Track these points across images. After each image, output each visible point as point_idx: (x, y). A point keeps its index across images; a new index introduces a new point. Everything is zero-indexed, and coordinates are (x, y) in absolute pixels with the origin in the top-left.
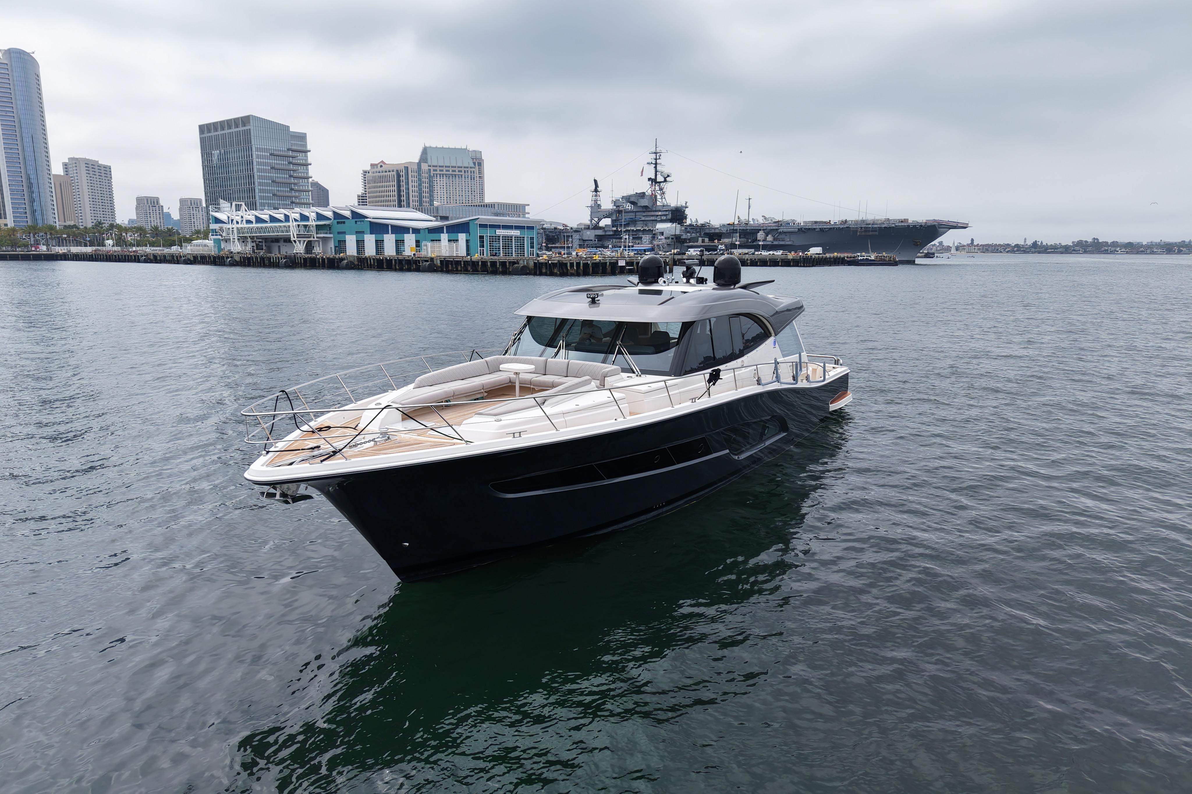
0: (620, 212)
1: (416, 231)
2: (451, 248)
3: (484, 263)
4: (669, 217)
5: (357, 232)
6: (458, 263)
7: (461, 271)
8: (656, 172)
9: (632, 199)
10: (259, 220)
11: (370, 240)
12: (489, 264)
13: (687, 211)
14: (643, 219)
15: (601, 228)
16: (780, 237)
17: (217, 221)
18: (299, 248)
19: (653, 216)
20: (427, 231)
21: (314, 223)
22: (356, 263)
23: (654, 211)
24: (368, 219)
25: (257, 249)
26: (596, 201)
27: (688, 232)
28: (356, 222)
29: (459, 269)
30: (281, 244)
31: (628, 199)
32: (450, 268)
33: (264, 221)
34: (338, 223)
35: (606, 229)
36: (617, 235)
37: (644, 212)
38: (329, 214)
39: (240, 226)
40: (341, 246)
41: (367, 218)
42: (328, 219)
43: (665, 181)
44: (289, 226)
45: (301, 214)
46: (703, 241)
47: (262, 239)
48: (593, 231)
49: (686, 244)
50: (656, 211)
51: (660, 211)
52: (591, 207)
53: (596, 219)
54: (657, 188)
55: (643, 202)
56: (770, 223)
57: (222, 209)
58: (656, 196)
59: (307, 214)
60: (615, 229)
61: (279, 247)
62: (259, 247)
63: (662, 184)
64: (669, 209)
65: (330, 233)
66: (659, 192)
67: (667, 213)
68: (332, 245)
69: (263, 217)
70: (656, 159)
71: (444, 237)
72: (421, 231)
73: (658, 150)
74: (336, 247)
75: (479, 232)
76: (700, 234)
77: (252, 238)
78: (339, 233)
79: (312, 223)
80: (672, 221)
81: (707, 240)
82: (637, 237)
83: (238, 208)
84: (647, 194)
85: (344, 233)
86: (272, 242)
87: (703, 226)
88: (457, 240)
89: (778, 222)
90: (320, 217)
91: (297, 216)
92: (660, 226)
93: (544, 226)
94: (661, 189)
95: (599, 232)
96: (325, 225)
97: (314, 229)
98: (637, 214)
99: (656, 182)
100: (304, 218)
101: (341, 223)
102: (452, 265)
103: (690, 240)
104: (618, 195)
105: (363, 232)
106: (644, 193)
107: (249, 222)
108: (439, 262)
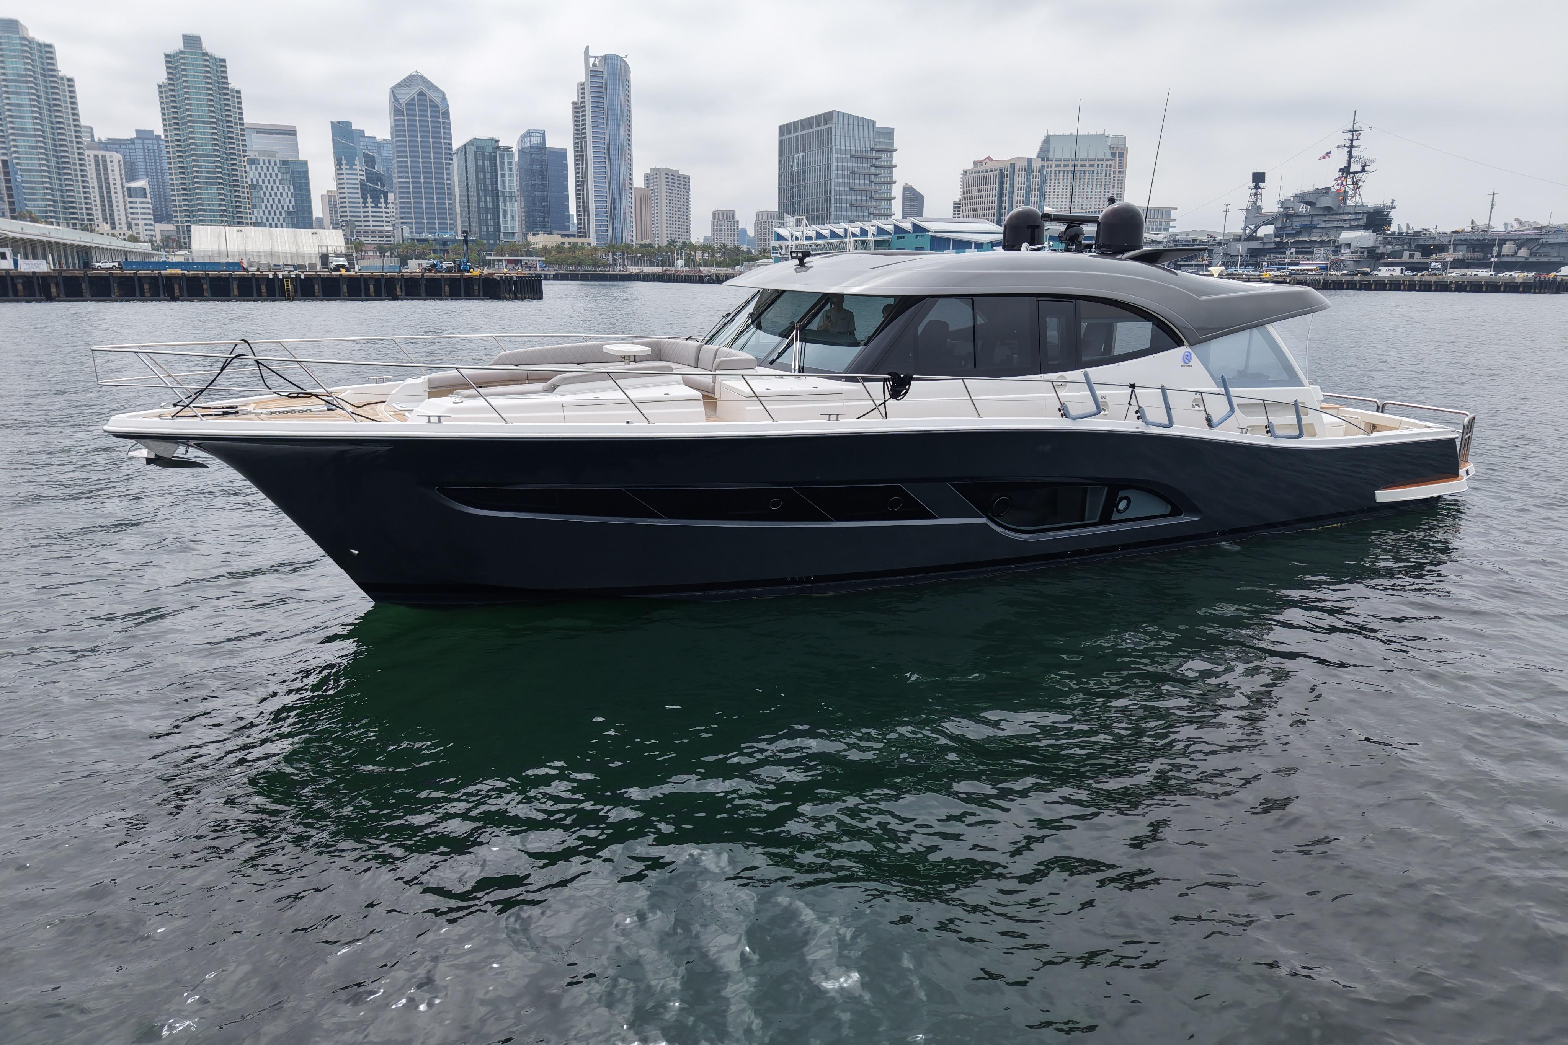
0: (1288, 216)
1: (978, 245)
4: (1363, 222)
5: (917, 249)
8: (1350, 157)
9: (1307, 198)
10: (819, 236)
13: (1393, 214)
14: (1323, 225)
15: (1257, 239)
16: (1542, 250)
17: (779, 237)
19: (1338, 221)
20: (990, 246)
21: (873, 239)
23: (1340, 214)
24: (930, 233)
26: (1255, 202)
27: (1389, 243)
28: (917, 236)
31: (1302, 198)
33: (825, 237)
34: (898, 238)
35: (1265, 240)
36: (1280, 248)
37: (1325, 215)
38: (890, 228)
39: (799, 242)
41: (928, 231)
42: (889, 233)
43: (1363, 171)
44: (846, 243)
45: (862, 229)
46: (1411, 256)
48: (1246, 243)
49: (1382, 261)
50: (1343, 214)
51: (1349, 214)
52: (1247, 210)
53: (1252, 227)
54: (1350, 181)
55: (1326, 202)
56: (1527, 230)
57: (785, 225)
58: (1345, 193)
59: (866, 228)
60: (1278, 240)
63: (1357, 175)
64: (1364, 210)
66: (1351, 187)
67: (1360, 216)
69: (824, 232)
70: (1352, 140)
73: (1356, 127)
76: (1410, 247)
79: (871, 238)
80: (1366, 227)
81: (1418, 255)
82: (1306, 250)
83: (799, 222)
84: (1333, 189)
85: (903, 249)
87: (1418, 234)
89: (1542, 227)
90: (881, 231)
91: (857, 231)
92: (1346, 236)
93: (1177, 238)
94: (1356, 183)
95: (1255, 245)
96: (884, 241)
98: (1315, 218)
99: (1349, 173)
100: (864, 232)
101: (901, 238)
103: (1390, 255)
104: (1289, 192)
106: (1328, 189)
107: (808, 238)
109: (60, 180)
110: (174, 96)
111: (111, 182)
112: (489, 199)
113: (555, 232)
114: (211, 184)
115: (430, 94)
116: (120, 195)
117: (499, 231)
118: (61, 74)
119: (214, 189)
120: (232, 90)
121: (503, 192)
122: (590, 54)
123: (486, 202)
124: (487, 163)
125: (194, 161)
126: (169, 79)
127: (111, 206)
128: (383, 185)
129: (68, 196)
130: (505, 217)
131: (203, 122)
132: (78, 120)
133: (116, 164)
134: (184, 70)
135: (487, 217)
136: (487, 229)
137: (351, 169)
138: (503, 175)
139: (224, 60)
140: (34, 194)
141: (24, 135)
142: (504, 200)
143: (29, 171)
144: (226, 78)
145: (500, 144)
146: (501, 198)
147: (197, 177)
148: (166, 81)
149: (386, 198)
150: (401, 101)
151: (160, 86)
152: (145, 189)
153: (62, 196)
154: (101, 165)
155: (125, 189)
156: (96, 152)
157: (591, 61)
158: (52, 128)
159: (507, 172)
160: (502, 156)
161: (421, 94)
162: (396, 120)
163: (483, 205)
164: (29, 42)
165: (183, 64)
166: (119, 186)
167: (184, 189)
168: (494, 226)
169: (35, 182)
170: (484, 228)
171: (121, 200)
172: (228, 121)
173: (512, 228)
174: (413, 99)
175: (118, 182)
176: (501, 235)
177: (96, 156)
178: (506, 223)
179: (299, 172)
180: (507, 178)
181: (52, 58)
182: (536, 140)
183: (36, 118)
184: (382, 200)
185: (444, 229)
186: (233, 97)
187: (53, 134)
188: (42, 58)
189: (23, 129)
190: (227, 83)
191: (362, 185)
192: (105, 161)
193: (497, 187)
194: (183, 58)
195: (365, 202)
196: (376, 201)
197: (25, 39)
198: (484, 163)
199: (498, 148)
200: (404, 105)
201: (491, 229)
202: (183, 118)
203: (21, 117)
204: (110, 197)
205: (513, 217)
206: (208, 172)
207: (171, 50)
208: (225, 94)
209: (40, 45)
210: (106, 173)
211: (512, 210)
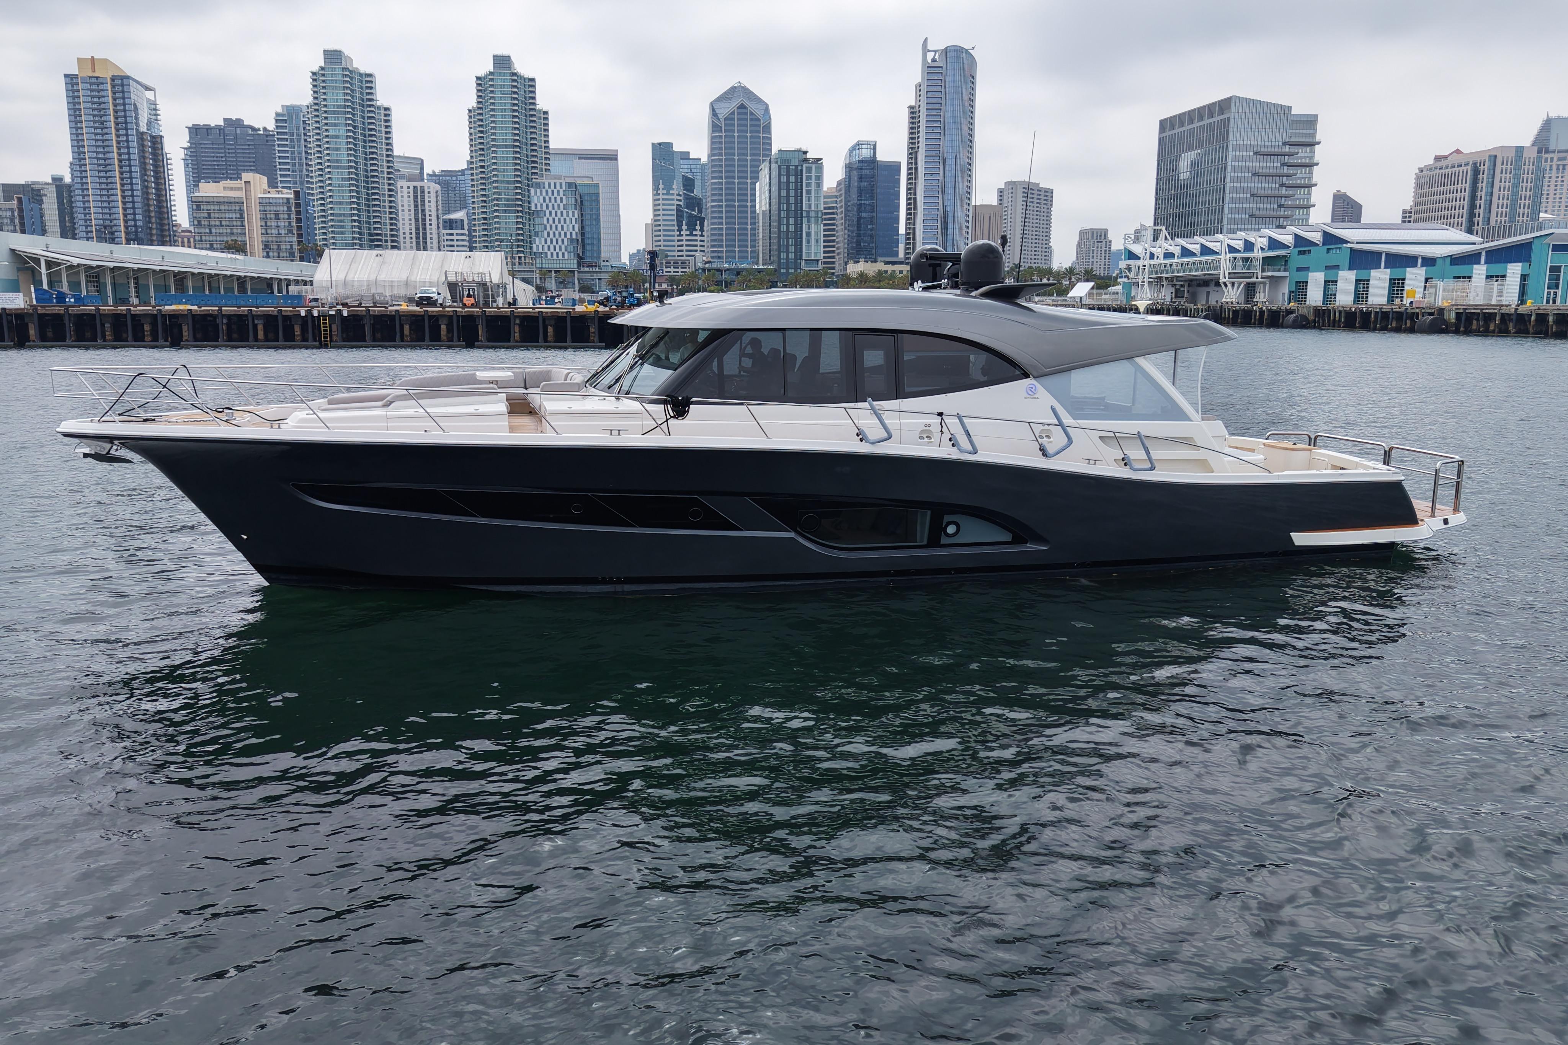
1: (1429, 262)
2: (1488, 293)
3: (1542, 318)
5: (1328, 268)
6: (1488, 317)
7: (1493, 332)
10: (1186, 252)
11: (1347, 279)
12: (1551, 319)
17: (1131, 257)
18: (1232, 296)
20: (1449, 259)
21: (1261, 255)
22: (1311, 318)
24: (1349, 245)
25: (1176, 297)
28: (1328, 250)
29: (1492, 328)
30: (1211, 288)
32: (1474, 327)
33: (1193, 254)
34: (1300, 253)
38: (1287, 239)
39: (1155, 262)
40: (1300, 290)
41: (1347, 242)
42: (1285, 246)
44: (1219, 261)
45: (1244, 240)
47: (1186, 281)
57: (1142, 240)
59: (1252, 240)
61: (1208, 293)
62: (1178, 294)
65: (1285, 270)
68: (1285, 289)
69: (1191, 247)
71: (1480, 271)
72: (1438, 262)
74: (1291, 292)
75: (1551, 259)
77: (1170, 280)
78: (1299, 269)
79: (1258, 254)
85: (1307, 269)
86: (1199, 285)
88: (1504, 276)
90: (1274, 244)
91: (1239, 245)
96: (1278, 257)
97: (1258, 264)
100: (1249, 246)
101: (1304, 252)
102: (1478, 320)
105: (1337, 267)
107: (1169, 255)
108: (1453, 316)
109: (369, 212)
110: (481, 120)
111: (427, 213)
112: (792, 221)
113: (879, 259)
114: (509, 212)
115: (752, 106)
116: (434, 227)
117: (801, 259)
118: (379, 103)
119: (512, 218)
120: (540, 111)
121: (808, 212)
122: (929, 48)
123: (788, 225)
124: (792, 179)
125: (495, 188)
126: (479, 102)
127: (425, 238)
128: (700, 211)
129: (375, 228)
130: (808, 242)
131: (506, 147)
132: (392, 150)
133: (433, 195)
134: (492, 92)
135: (788, 242)
136: (788, 256)
137: (668, 194)
138: (809, 192)
139: (533, 80)
140: (342, 227)
141: (338, 167)
142: (809, 221)
143: (340, 203)
144: (534, 98)
145: (809, 156)
146: (805, 220)
147: (497, 205)
148: (475, 105)
149: (702, 225)
150: (720, 116)
151: (470, 111)
152: (462, 221)
153: (369, 229)
154: (419, 196)
155: (441, 221)
156: (415, 184)
157: (930, 56)
158: (366, 159)
159: (813, 188)
160: (809, 170)
161: (742, 106)
162: (712, 138)
163: (784, 228)
164: (351, 72)
165: (492, 86)
166: (434, 218)
167: (485, 219)
168: (795, 252)
169: (344, 215)
170: (783, 255)
171: (435, 231)
172: (532, 145)
173: (816, 254)
174: (733, 113)
175: (434, 213)
176: (803, 263)
177: (415, 187)
178: (809, 248)
179: (591, 196)
180: (813, 195)
181: (371, 88)
182: (866, 153)
183: (351, 149)
184: (698, 227)
185: (743, 258)
186: (540, 118)
187: (366, 165)
188: (361, 88)
189: (338, 161)
190: (534, 104)
191: (679, 211)
192: (423, 192)
193: (802, 207)
194: (491, 80)
195: (680, 230)
196: (691, 228)
197: (346, 69)
198: (788, 179)
199: (806, 160)
200: (722, 120)
201: (792, 256)
202: (488, 143)
203: (337, 149)
204: (425, 229)
205: (817, 241)
206: (508, 200)
207: (481, 73)
208: (532, 116)
209: (361, 75)
210: (423, 205)
211: (817, 233)
